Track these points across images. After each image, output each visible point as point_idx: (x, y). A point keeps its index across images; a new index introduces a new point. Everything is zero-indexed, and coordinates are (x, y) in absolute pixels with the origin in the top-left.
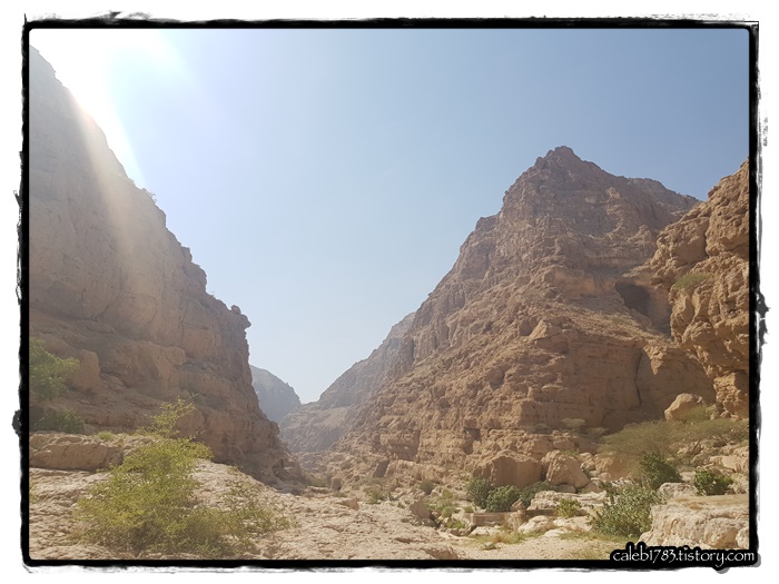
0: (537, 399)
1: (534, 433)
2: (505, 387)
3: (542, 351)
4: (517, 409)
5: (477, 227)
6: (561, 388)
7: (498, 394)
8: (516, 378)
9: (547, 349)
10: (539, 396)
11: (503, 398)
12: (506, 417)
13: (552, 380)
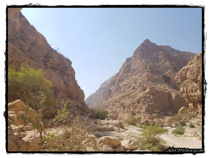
0: (148, 106)
1: (148, 114)
2: (141, 103)
3: (148, 95)
4: (144, 109)
5: (126, 60)
6: (153, 104)
7: (139, 105)
8: (143, 102)
9: (150, 94)
10: (149, 105)
11: (140, 106)
12: (141, 110)
13: (151, 102)
